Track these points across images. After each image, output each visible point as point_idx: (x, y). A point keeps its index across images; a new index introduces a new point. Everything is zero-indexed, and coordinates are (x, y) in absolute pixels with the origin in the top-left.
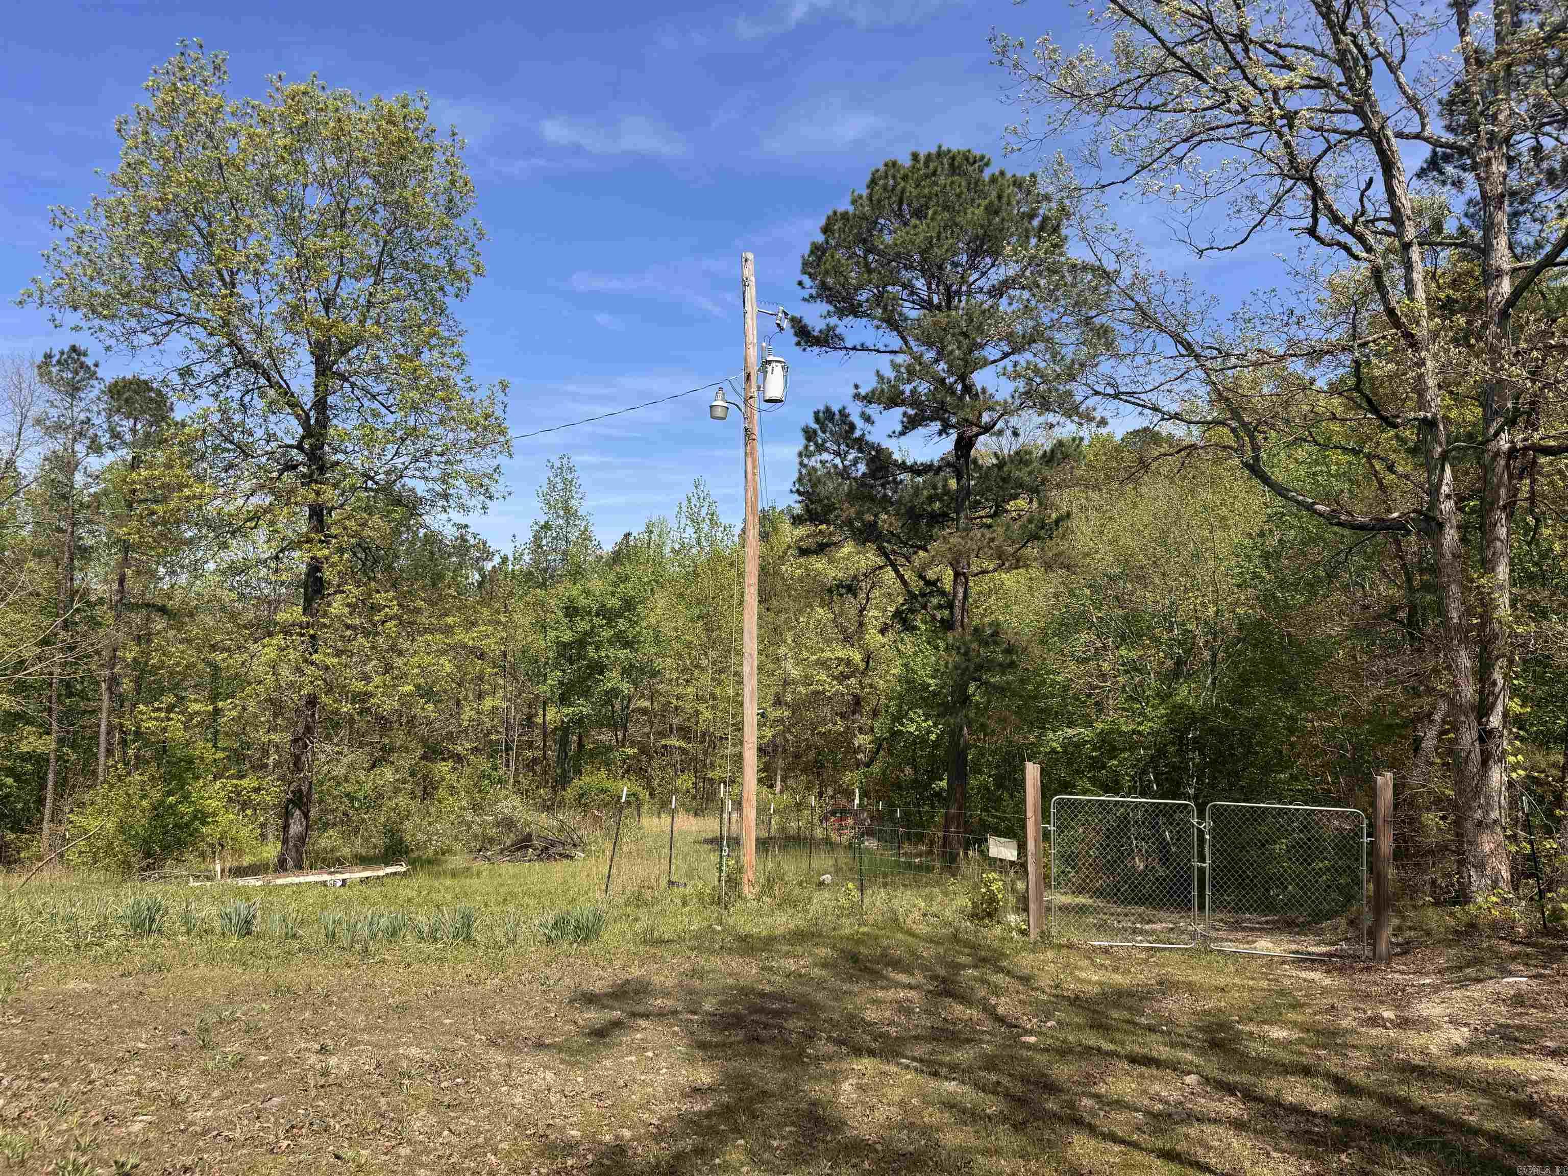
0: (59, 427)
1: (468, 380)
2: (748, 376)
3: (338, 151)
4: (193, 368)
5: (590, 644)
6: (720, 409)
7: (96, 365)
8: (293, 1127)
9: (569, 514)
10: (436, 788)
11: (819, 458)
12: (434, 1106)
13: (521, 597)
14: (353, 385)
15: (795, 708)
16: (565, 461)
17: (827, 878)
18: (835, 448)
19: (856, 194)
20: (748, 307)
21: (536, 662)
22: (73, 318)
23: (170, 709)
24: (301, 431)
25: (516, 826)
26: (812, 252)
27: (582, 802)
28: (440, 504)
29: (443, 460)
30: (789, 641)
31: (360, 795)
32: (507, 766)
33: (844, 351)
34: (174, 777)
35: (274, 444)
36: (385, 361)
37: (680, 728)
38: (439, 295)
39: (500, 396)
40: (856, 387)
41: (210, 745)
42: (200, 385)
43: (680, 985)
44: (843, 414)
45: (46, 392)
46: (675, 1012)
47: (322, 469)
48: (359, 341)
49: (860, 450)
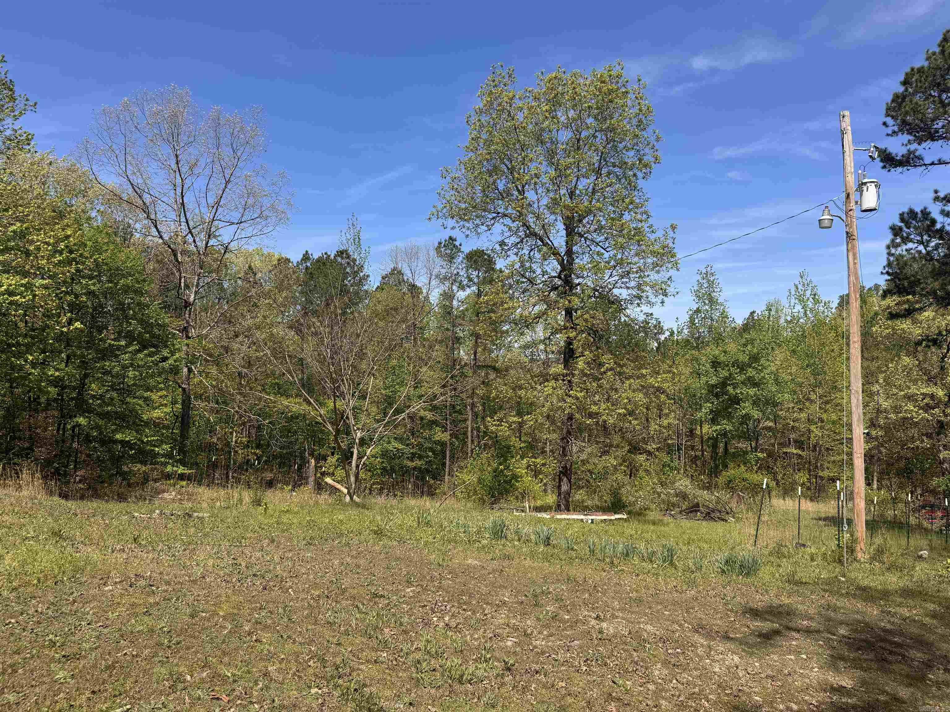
0: (445, 278)
1: (651, 227)
2: (848, 196)
3: (574, 107)
4: (505, 241)
5: (729, 385)
6: (826, 221)
7: (460, 245)
8: (587, 659)
9: (712, 301)
10: (637, 470)
11: (904, 247)
12: (665, 663)
13: (683, 356)
14: (586, 239)
15: (887, 429)
16: (709, 269)
17: (925, 553)
18: (919, 238)
19: (930, 51)
20: (846, 148)
21: (694, 396)
22: (451, 223)
23: (501, 420)
24: (559, 267)
25: (688, 498)
26: (893, 101)
27: (729, 485)
28: (636, 302)
29: (637, 276)
30: (881, 381)
31: (596, 471)
32: (679, 460)
33: (924, 167)
34: (502, 456)
35: (546, 277)
36: (603, 223)
37: (796, 441)
38: (633, 179)
39: (671, 234)
40: (936, 192)
41: (518, 439)
42: (509, 249)
43: (820, 614)
44: (925, 213)
45: (439, 261)
46: (818, 632)
47: (571, 288)
48: (589, 212)
49: (941, 238)
